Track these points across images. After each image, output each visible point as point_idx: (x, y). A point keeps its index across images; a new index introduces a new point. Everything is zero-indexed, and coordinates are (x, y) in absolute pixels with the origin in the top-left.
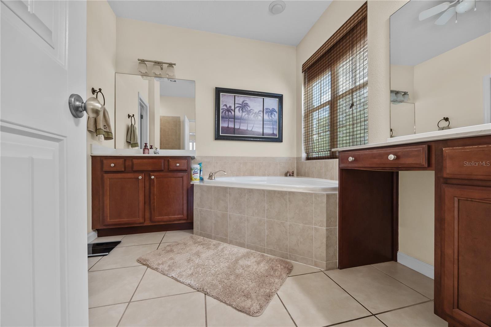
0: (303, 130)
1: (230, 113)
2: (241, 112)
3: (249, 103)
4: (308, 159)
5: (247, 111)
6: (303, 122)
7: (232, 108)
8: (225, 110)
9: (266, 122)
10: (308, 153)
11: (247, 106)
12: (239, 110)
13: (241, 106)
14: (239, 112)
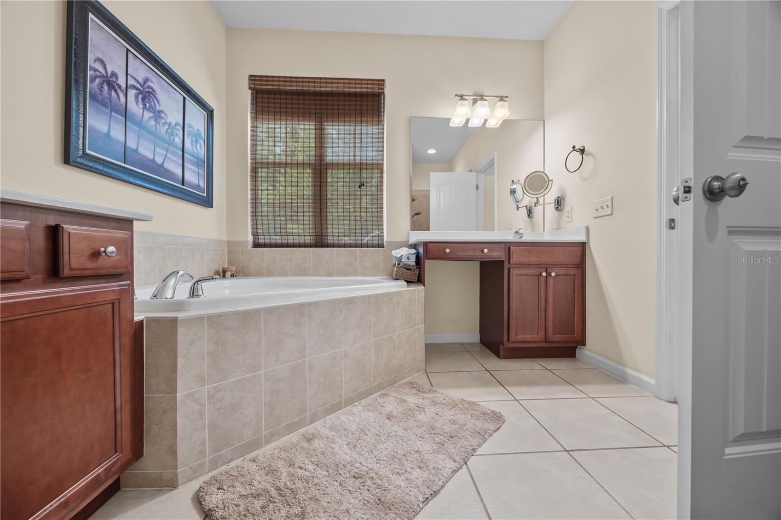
0: (249, 192)
1: (113, 94)
2: (141, 105)
3: (157, 92)
4: (256, 245)
5: (153, 109)
6: (249, 177)
7: (119, 82)
8: (100, 77)
9: (189, 155)
10: (255, 235)
11: (155, 97)
12: (136, 97)
13: (142, 89)
14: (137, 103)
